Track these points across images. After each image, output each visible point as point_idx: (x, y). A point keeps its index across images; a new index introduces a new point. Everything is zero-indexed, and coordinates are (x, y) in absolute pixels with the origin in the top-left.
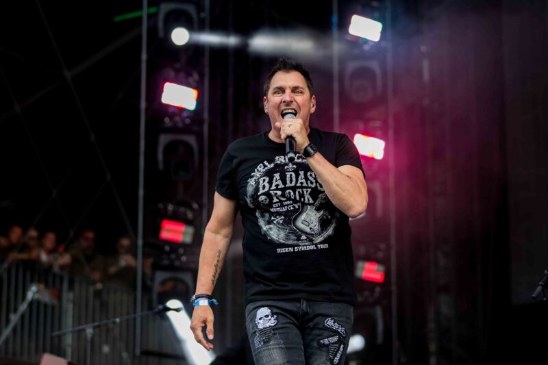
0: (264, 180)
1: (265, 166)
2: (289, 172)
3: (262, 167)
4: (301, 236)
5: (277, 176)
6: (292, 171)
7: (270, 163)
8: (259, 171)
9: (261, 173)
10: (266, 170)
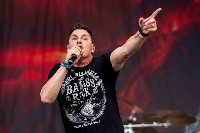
3: (70, 79)
4: (84, 118)
6: (82, 80)
8: (68, 81)
9: (69, 82)
10: (71, 81)
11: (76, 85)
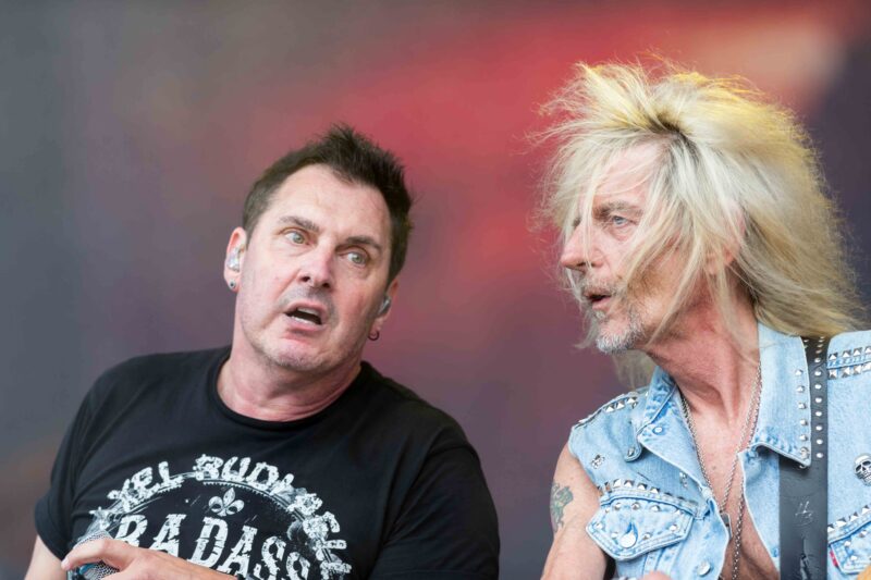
0: (133, 527)
1: (157, 479)
2: (215, 516)
3: (148, 481)
5: (174, 521)
6: (227, 518)
7: (173, 473)
8: (135, 492)
9: (136, 502)
10: (156, 495)
11: (171, 523)
